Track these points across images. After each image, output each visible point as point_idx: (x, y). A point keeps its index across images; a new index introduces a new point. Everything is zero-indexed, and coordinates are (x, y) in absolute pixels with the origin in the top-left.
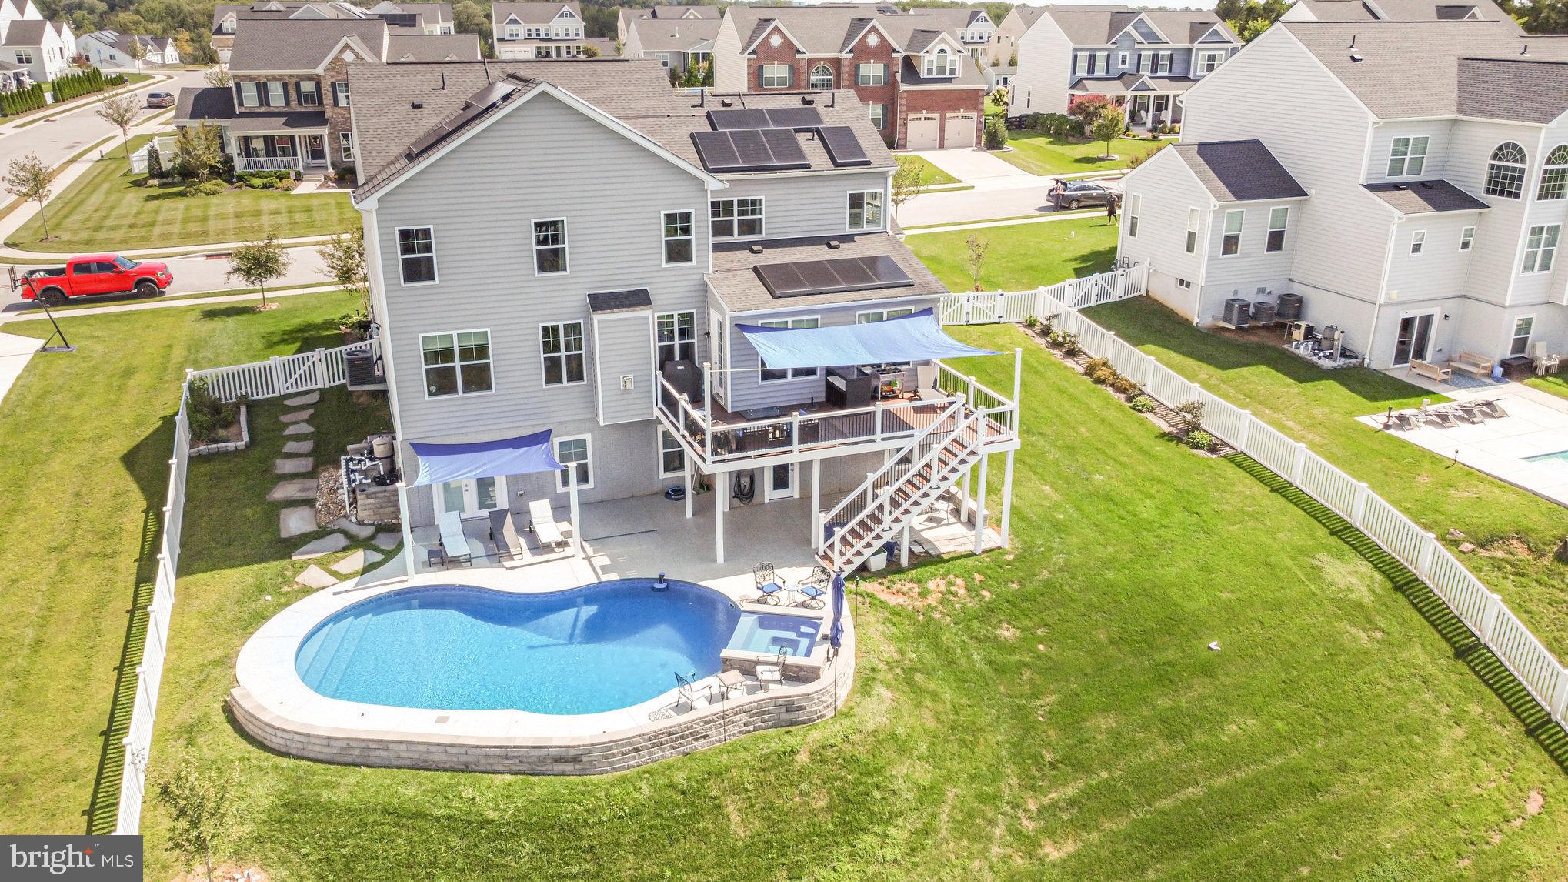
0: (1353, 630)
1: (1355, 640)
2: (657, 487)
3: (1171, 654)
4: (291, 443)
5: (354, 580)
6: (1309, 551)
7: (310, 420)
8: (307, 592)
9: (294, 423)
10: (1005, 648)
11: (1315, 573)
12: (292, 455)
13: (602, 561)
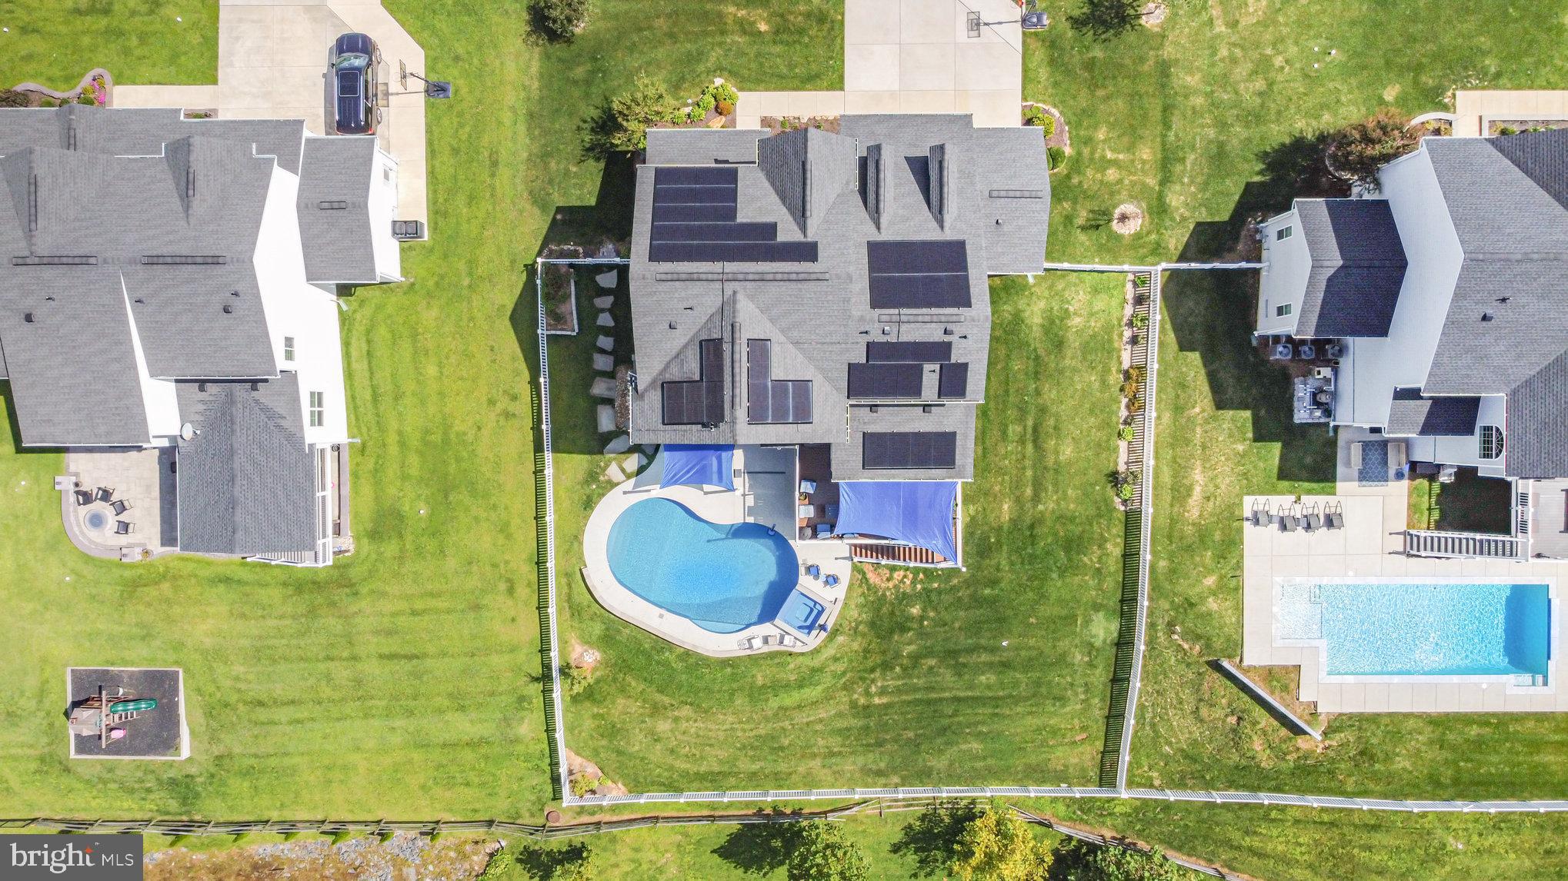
0: (1077, 654)
1: (1074, 658)
3: (983, 642)
4: (601, 337)
5: (633, 480)
6: (1097, 607)
7: (611, 311)
8: (612, 485)
9: (603, 310)
10: (911, 618)
11: (1087, 622)
12: (602, 351)
13: (750, 501)
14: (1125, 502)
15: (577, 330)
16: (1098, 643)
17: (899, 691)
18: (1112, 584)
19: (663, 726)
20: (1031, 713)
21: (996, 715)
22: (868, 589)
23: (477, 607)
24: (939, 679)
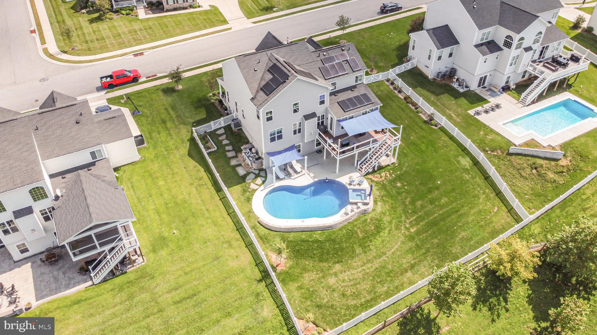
0: (465, 175)
1: (466, 177)
2: (314, 150)
3: (431, 186)
4: (226, 147)
5: (263, 186)
6: (457, 156)
7: (227, 139)
8: (255, 191)
9: (223, 140)
10: (399, 188)
11: (458, 162)
12: (229, 151)
13: (312, 175)
14: (436, 126)
15: (216, 148)
16: (468, 167)
17: (418, 221)
18: (454, 146)
19: (332, 281)
20: (471, 208)
21: (461, 215)
22: (376, 183)
23: (217, 258)
24: (428, 209)
